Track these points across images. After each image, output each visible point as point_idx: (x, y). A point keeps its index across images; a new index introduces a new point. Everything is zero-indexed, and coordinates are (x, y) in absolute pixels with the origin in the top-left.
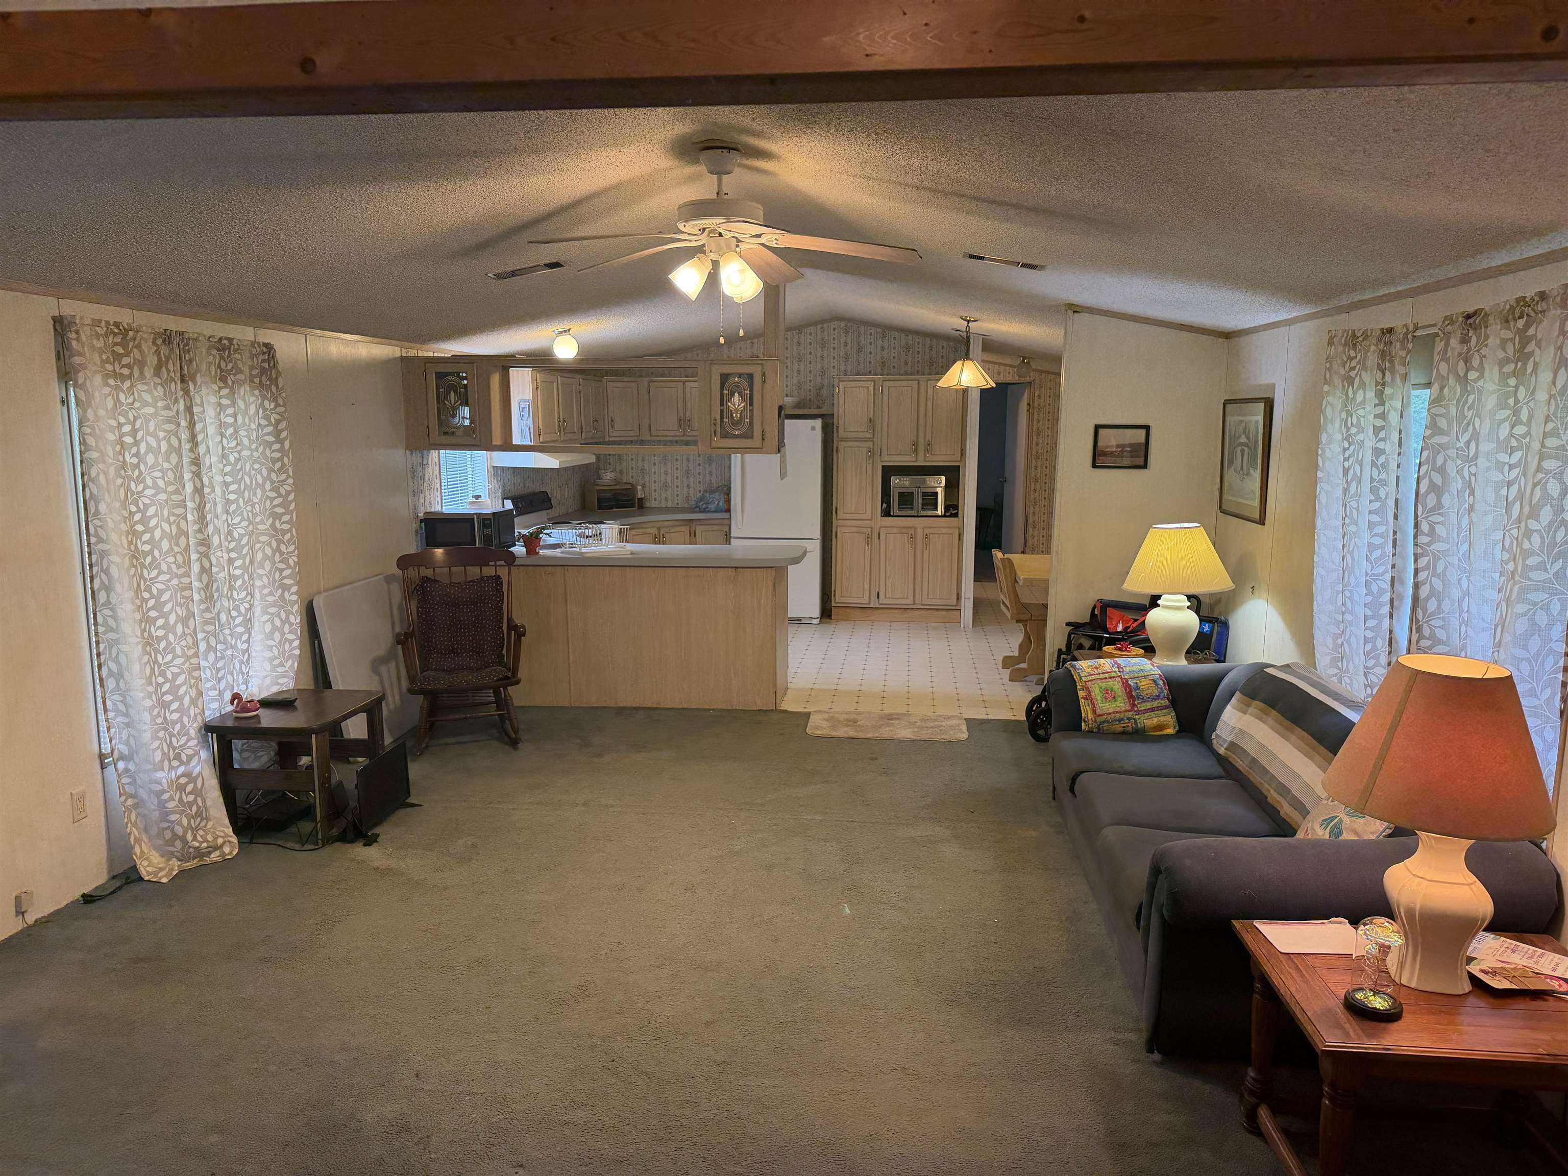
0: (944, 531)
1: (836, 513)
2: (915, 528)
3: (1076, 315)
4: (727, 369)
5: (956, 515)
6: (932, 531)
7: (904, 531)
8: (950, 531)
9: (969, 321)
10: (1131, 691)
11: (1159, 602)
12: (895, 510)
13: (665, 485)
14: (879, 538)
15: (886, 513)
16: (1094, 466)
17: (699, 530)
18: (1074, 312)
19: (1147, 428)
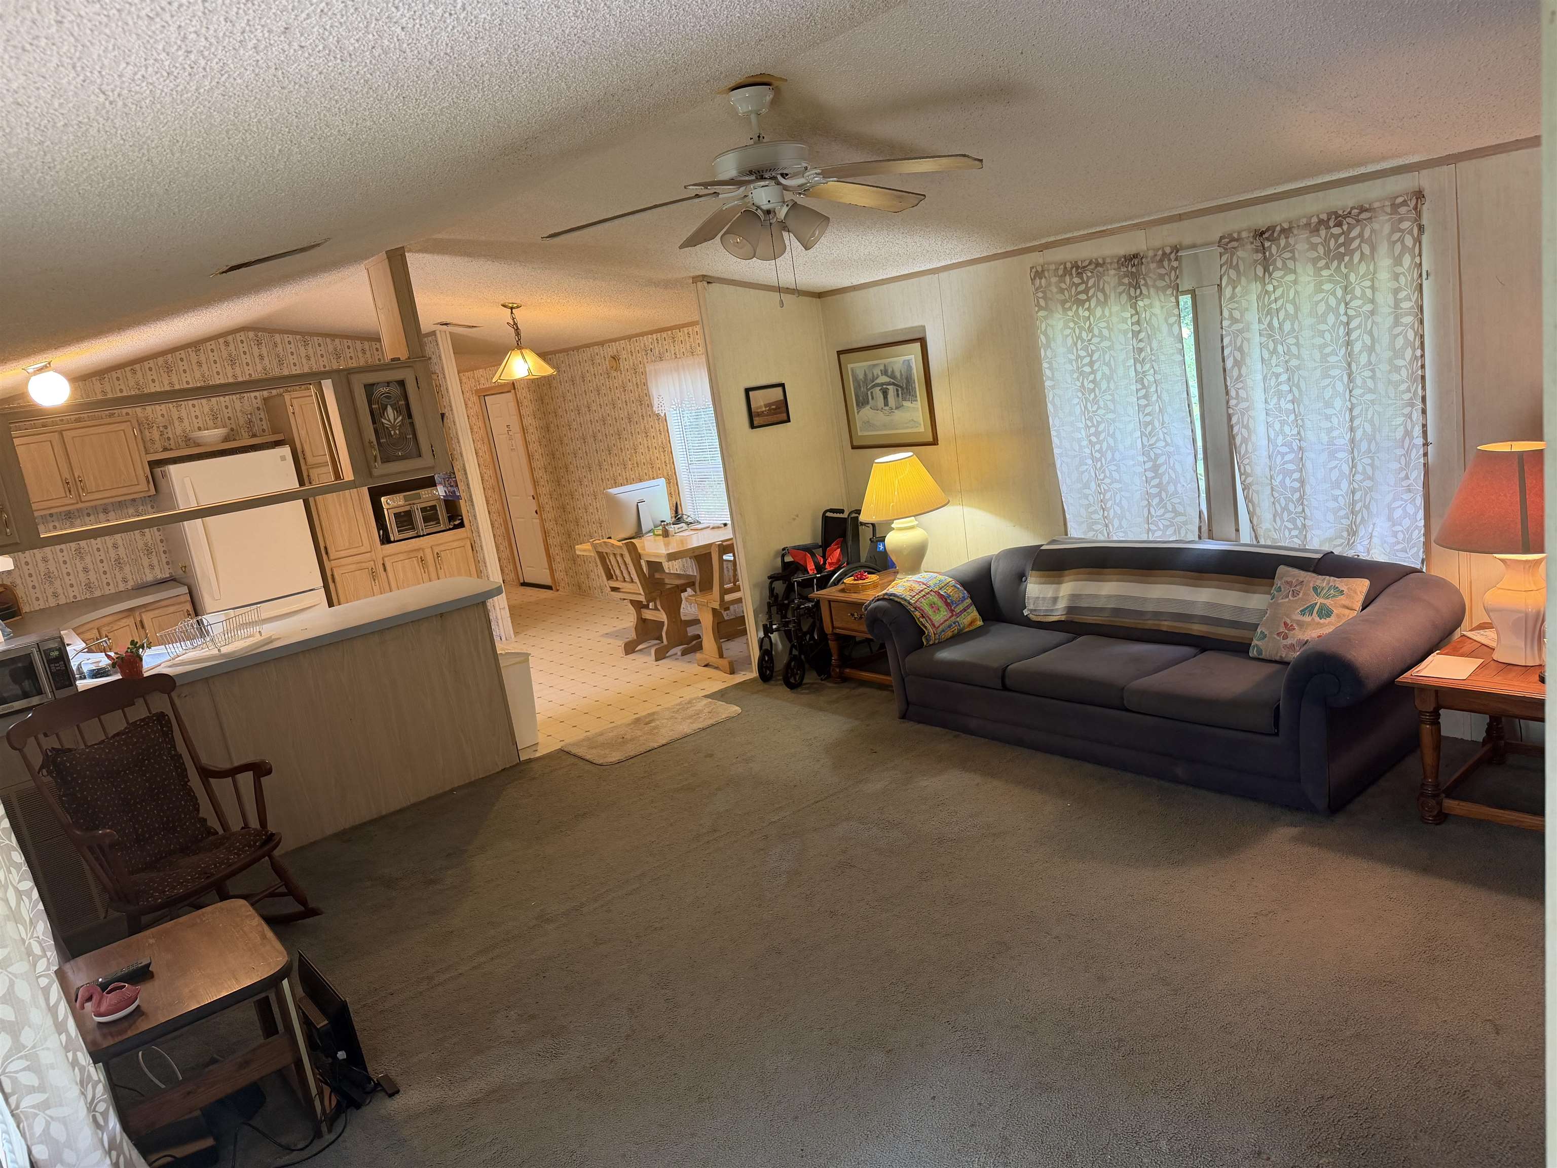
0: (455, 544)
1: (327, 553)
2: (423, 550)
3: (710, 285)
4: (371, 378)
5: (461, 525)
6: (442, 548)
7: (412, 555)
8: (460, 543)
9: (512, 308)
10: (946, 600)
11: (893, 526)
12: (394, 534)
13: (48, 575)
14: (385, 570)
15: (386, 539)
16: (752, 426)
17: (147, 618)
18: (708, 283)
19: (782, 385)
